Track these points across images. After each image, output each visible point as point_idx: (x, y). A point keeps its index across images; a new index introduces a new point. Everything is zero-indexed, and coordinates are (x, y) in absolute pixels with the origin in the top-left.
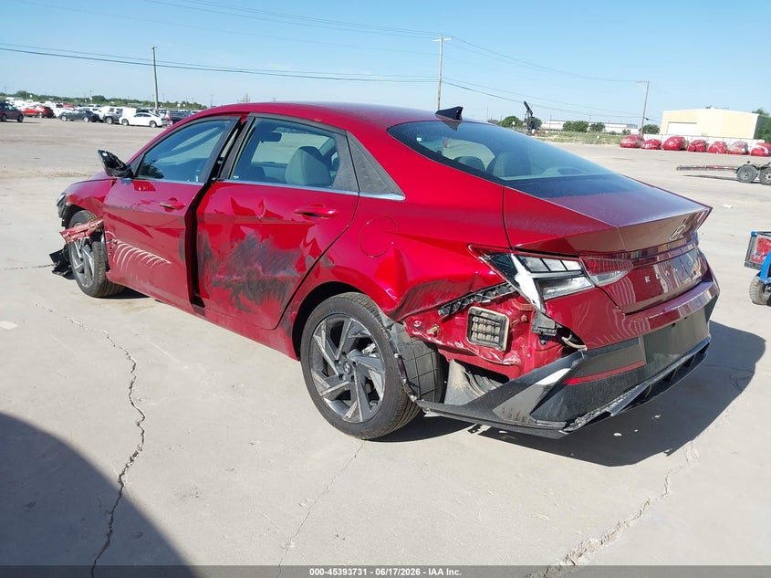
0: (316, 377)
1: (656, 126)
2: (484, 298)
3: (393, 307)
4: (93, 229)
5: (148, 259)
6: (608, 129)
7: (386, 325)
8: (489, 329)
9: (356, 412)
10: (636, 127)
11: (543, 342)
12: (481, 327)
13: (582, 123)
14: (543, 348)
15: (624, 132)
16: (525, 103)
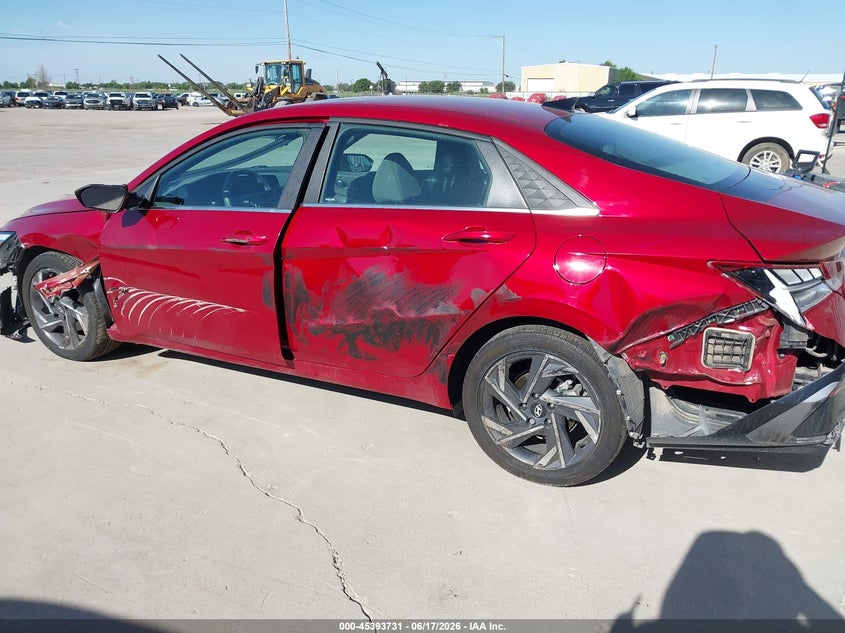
0: (489, 423)
1: (511, 83)
2: (726, 318)
3: (614, 338)
4: (83, 277)
5: (197, 308)
6: (465, 88)
7: (603, 360)
8: (727, 349)
9: (556, 457)
10: (492, 84)
11: (782, 355)
12: (719, 348)
13: (437, 83)
14: (782, 361)
15: (482, 90)
16: (378, 64)
